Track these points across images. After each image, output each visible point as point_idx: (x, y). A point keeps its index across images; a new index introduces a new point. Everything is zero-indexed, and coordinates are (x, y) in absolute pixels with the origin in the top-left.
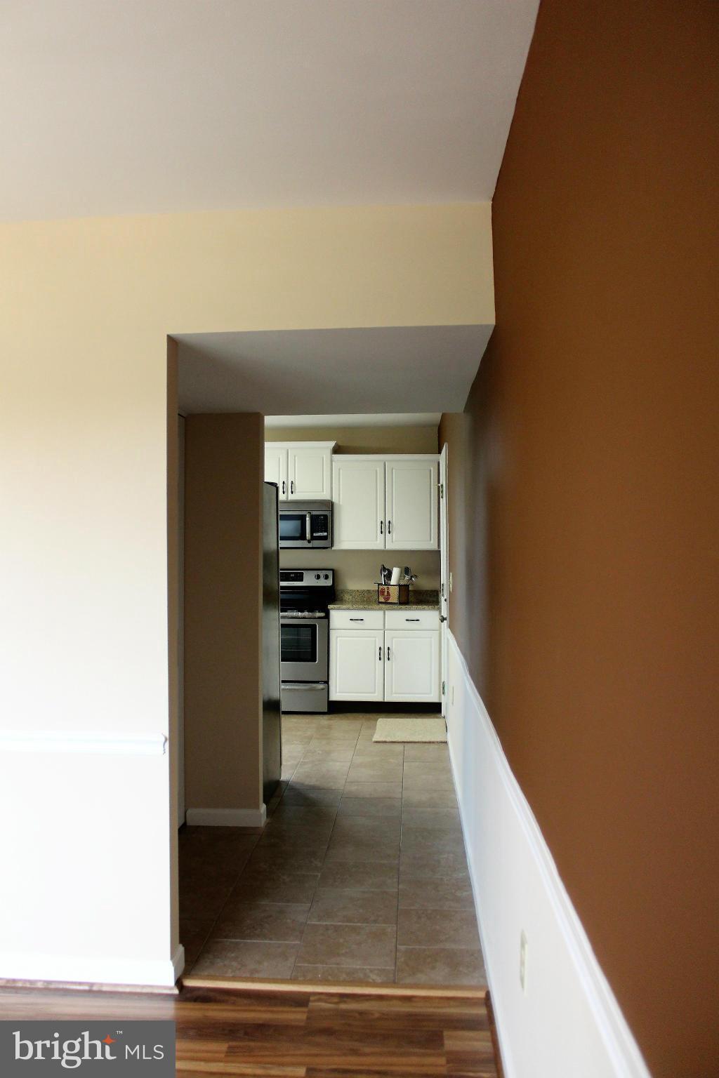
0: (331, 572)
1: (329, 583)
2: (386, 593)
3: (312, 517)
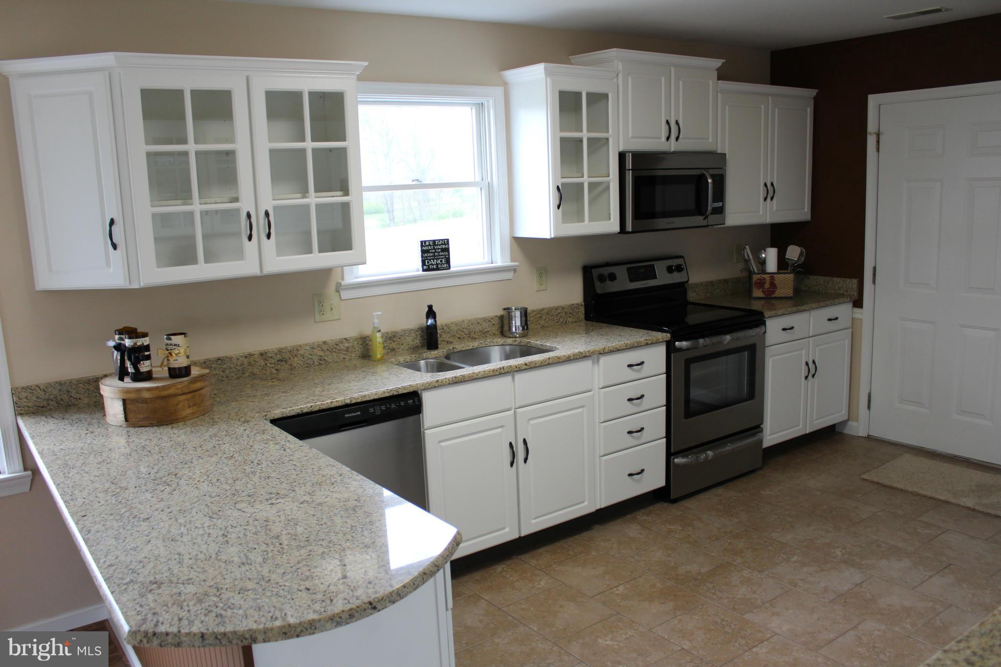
0: (683, 260)
2: (767, 285)
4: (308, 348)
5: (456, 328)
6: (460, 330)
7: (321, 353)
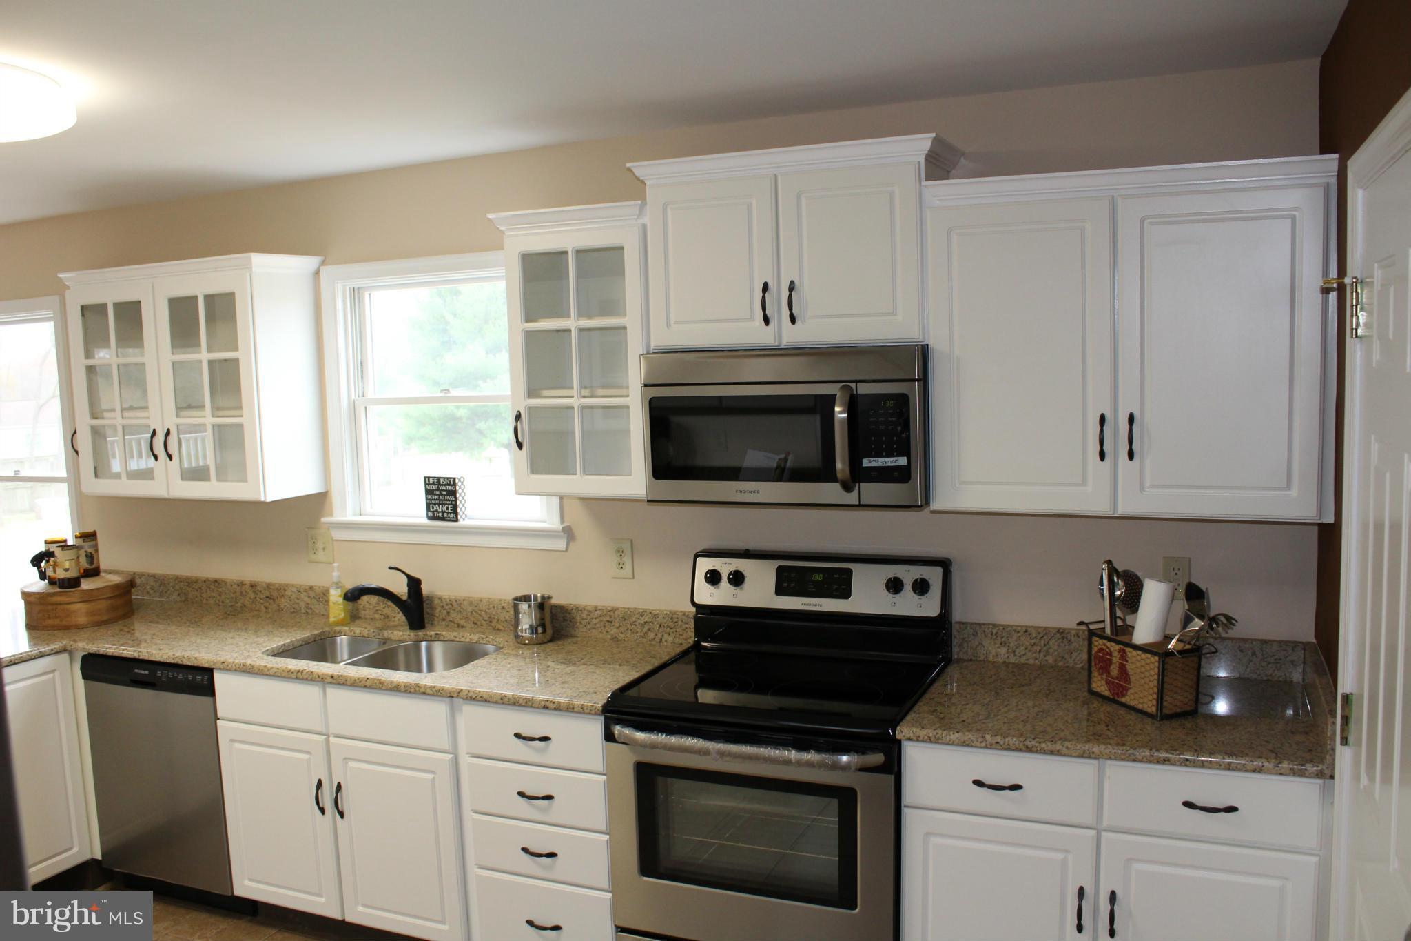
0: (938, 571)
1: (929, 607)
2: (1115, 671)
3: (853, 404)
4: (295, 590)
5: (471, 608)
6: (476, 612)
7: (308, 600)
